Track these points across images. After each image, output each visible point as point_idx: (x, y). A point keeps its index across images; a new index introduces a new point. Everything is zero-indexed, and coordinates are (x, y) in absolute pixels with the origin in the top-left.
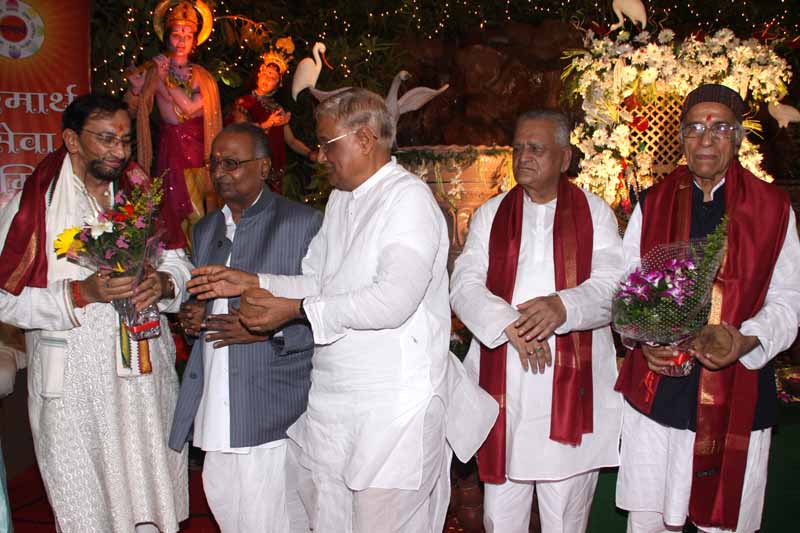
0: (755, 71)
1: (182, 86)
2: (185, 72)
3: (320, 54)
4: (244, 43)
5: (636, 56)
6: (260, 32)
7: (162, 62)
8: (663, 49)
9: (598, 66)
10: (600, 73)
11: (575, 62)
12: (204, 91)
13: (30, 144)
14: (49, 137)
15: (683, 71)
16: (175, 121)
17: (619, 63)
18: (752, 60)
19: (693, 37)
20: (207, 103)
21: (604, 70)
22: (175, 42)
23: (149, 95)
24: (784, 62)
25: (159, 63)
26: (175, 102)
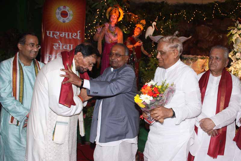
1: (112, 33)
2: (114, 29)
3: (154, 25)
4: (131, 21)
6: (136, 18)
9: (239, 32)
10: (240, 35)
11: (232, 31)
12: (118, 35)
13: (66, 47)
14: (72, 46)
20: (119, 38)
22: (112, 20)
23: (102, 34)
25: (106, 25)
26: (109, 37)
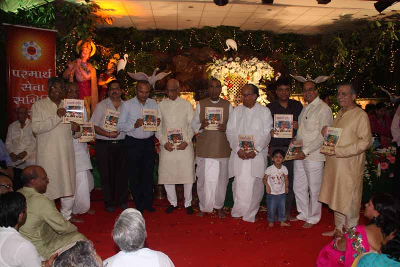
0: (264, 70)
1: (84, 69)
2: (86, 65)
3: (126, 58)
4: (103, 55)
5: (228, 65)
6: (108, 51)
7: (79, 60)
8: (237, 63)
9: (217, 68)
10: (218, 70)
11: (210, 67)
12: (92, 71)
13: (37, 88)
14: (43, 86)
15: (242, 70)
16: (81, 80)
17: (223, 67)
18: (263, 67)
19: (245, 60)
20: (93, 75)
21: (219, 69)
22: (83, 55)
23: (73, 71)
24: (272, 68)
25: (78, 61)
26: (82, 75)
